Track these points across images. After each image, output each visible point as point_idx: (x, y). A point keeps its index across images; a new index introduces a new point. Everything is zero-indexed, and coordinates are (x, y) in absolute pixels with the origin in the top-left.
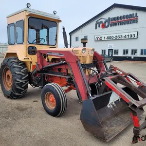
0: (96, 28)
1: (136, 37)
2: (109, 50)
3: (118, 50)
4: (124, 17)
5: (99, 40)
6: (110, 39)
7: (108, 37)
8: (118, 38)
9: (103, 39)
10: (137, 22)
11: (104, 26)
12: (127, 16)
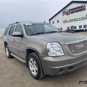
0: (63, 15)
1: (85, 18)
2: (71, 27)
3: (76, 27)
4: (78, 8)
5: (65, 22)
6: (71, 21)
7: (70, 20)
8: (76, 20)
9: (68, 21)
10: (85, 10)
11: (67, 14)
12: (80, 7)
